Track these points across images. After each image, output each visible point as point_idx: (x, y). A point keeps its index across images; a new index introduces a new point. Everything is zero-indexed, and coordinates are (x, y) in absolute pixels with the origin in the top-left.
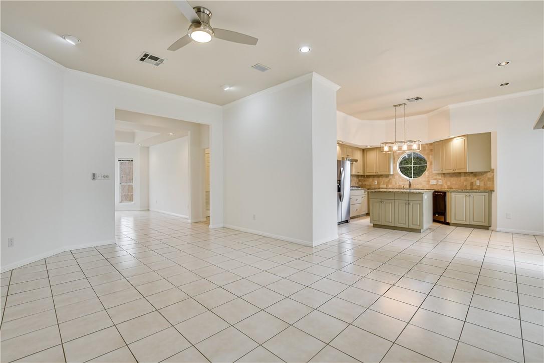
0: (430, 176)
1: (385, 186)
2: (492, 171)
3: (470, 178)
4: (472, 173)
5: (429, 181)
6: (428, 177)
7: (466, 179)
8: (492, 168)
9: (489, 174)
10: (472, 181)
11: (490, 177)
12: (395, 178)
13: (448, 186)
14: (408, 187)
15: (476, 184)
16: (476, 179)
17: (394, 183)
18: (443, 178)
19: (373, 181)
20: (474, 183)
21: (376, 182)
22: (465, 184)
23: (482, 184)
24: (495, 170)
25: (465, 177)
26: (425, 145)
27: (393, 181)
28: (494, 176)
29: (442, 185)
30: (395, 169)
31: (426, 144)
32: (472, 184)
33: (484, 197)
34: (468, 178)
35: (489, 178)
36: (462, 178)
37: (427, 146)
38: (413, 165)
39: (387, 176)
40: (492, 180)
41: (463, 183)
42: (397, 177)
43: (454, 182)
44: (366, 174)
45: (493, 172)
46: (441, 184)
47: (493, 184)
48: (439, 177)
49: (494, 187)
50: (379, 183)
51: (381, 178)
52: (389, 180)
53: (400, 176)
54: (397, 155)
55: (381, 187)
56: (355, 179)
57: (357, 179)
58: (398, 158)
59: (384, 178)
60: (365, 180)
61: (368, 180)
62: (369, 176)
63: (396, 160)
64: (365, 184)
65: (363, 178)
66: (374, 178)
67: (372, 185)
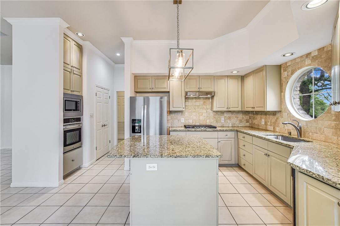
12: (282, 117)
19: (261, 119)
21: (263, 122)
50: (266, 123)
51: (268, 116)
52: (276, 120)
53: (289, 113)
54: (285, 77)
55: (268, 129)
56: (240, 116)
57: (244, 116)
58: (286, 82)
59: (271, 116)
60: (254, 117)
61: (257, 118)
62: (257, 113)
63: (284, 87)
64: (254, 123)
65: (252, 115)
66: (261, 114)
67: (260, 125)
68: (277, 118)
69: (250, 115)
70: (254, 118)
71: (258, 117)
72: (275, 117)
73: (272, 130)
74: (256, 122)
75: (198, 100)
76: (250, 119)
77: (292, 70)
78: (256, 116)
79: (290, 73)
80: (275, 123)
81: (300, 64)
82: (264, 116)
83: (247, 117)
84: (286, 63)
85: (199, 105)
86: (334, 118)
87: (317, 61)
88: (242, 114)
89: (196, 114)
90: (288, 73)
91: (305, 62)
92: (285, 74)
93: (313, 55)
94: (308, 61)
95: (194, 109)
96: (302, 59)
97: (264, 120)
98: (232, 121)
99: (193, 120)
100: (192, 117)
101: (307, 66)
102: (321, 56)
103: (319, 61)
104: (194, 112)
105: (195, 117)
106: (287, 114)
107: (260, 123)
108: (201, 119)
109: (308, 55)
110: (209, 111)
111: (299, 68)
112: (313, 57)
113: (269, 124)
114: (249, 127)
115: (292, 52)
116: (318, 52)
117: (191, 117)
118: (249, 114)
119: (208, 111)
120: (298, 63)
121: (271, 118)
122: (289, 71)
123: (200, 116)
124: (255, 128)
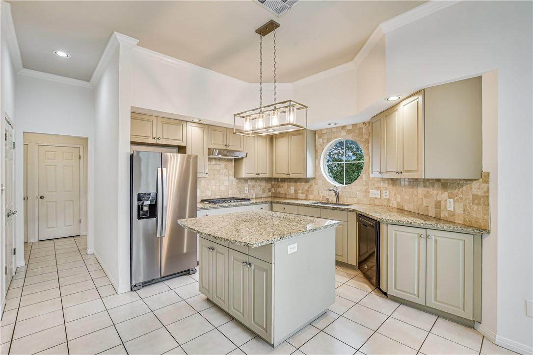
0: (370, 183)
1: (304, 196)
2: (484, 177)
3: (435, 192)
4: (438, 180)
5: (367, 192)
6: (367, 185)
7: (428, 192)
8: (484, 170)
9: (475, 185)
10: (439, 199)
11: (479, 193)
12: (317, 184)
13: (398, 203)
14: (334, 200)
15: (446, 207)
16: (446, 194)
17: (315, 192)
18: (391, 187)
19: (289, 187)
20: (443, 203)
21: (292, 190)
22: (425, 204)
23: (459, 210)
24: (491, 177)
25: (425, 189)
26: (362, 126)
27: (315, 188)
28: (488, 191)
29: (389, 200)
30: (316, 167)
31: (364, 123)
32: (438, 205)
33: (461, 243)
34: (431, 190)
35: (475, 197)
36: (421, 191)
37: (364, 127)
38: (344, 162)
39: (307, 180)
40: (484, 201)
41: (422, 199)
42: (320, 182)
43: (407, 197)
44: (275, 176)
45: (487, 182)
46: (388, 197)
47: (487, 212)
48: (384, 185)
49: (487, 221)
50: (296, 191)
51: (298, 183)
52: (309, 188)
53: (324, 180)
54: (320, 144)
55: (298, 197)
56: (263, 184)
57: (267, 184)
58: (322, 149)
59: (303, 183)
60: (279, 185)
61: (283, 186)
62: (284, 180)
63: (319, 153)
64: (279, 192)
65: (276, 183)
66: (290, 182)
67: (288, 194)
68: (311, 186)
69: (273, 183)
70: (279, 187)
71: (286, 185)
72: (308, 185)
73: (305, 198)
74: (281, 190)
75: (218, 162)
76: (272, 187)
77: (328, 138)
78: (282, 184)
79: (325, 141)
80: (308, 191)
81: (336, 133)
82: (292, 184)
83: (270, 185)
84: (321, 130)
85: (219, 169)
86: (364, 183)
87: (351, 134)
88: (265, 182)
89: (216, 183)
90: (323, 140)
91: (341, 133)
92: (319, 141)
93: (348, 128)
94: (343, 133)
95: (214, 175)
96: (338, 130)
97: (293, 188)
98: (255, 190)
99: (212, 192)
100: (211, 186)
101: (343, 136)
102: (355, 130)
103: (353, 135)
104: (213, 179)
105: (214, 187)
106: (322, 181)
107: (288, 192)
108: (222, 190)
109: (344, 127)
110: (232, 178)
111: (335, 138)
112: (348, 130)
113: (300, 192)
114: (272, 197)
115: (336, 122)
116: (352, 127)
117: (209, 187)
118: (271, 181)
119: (230, 178)
120: (334, 133)
121: (302, 186)
122: (325, 139)
123: (221, 186)
124: (280, 197)
